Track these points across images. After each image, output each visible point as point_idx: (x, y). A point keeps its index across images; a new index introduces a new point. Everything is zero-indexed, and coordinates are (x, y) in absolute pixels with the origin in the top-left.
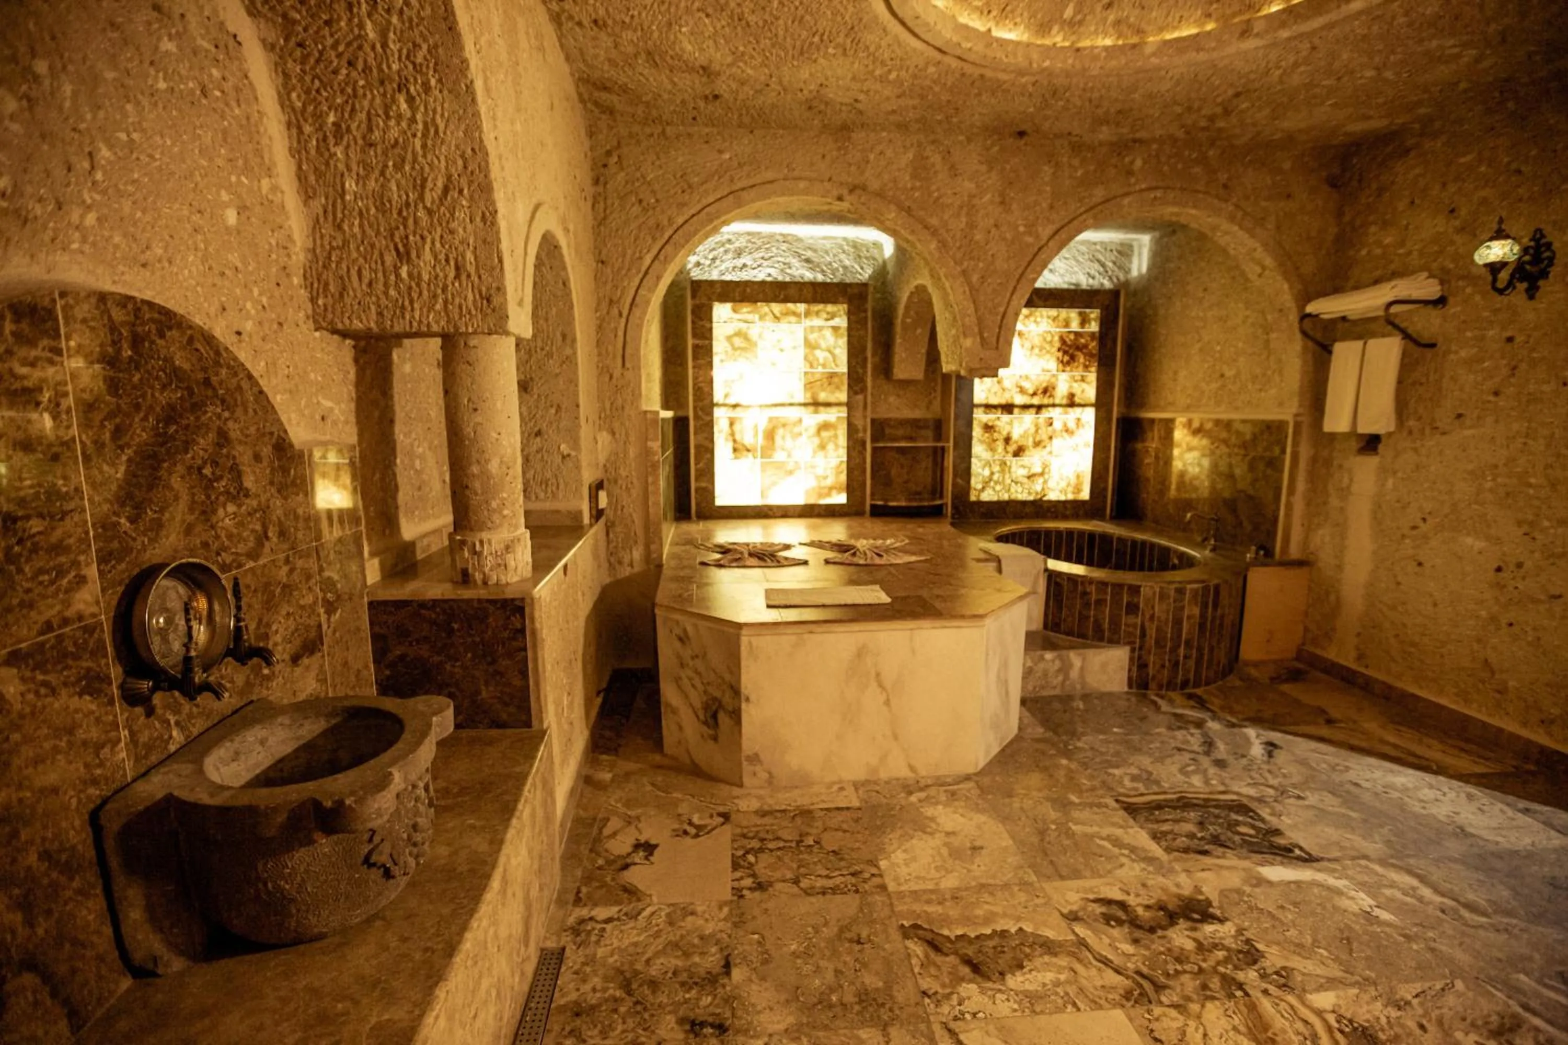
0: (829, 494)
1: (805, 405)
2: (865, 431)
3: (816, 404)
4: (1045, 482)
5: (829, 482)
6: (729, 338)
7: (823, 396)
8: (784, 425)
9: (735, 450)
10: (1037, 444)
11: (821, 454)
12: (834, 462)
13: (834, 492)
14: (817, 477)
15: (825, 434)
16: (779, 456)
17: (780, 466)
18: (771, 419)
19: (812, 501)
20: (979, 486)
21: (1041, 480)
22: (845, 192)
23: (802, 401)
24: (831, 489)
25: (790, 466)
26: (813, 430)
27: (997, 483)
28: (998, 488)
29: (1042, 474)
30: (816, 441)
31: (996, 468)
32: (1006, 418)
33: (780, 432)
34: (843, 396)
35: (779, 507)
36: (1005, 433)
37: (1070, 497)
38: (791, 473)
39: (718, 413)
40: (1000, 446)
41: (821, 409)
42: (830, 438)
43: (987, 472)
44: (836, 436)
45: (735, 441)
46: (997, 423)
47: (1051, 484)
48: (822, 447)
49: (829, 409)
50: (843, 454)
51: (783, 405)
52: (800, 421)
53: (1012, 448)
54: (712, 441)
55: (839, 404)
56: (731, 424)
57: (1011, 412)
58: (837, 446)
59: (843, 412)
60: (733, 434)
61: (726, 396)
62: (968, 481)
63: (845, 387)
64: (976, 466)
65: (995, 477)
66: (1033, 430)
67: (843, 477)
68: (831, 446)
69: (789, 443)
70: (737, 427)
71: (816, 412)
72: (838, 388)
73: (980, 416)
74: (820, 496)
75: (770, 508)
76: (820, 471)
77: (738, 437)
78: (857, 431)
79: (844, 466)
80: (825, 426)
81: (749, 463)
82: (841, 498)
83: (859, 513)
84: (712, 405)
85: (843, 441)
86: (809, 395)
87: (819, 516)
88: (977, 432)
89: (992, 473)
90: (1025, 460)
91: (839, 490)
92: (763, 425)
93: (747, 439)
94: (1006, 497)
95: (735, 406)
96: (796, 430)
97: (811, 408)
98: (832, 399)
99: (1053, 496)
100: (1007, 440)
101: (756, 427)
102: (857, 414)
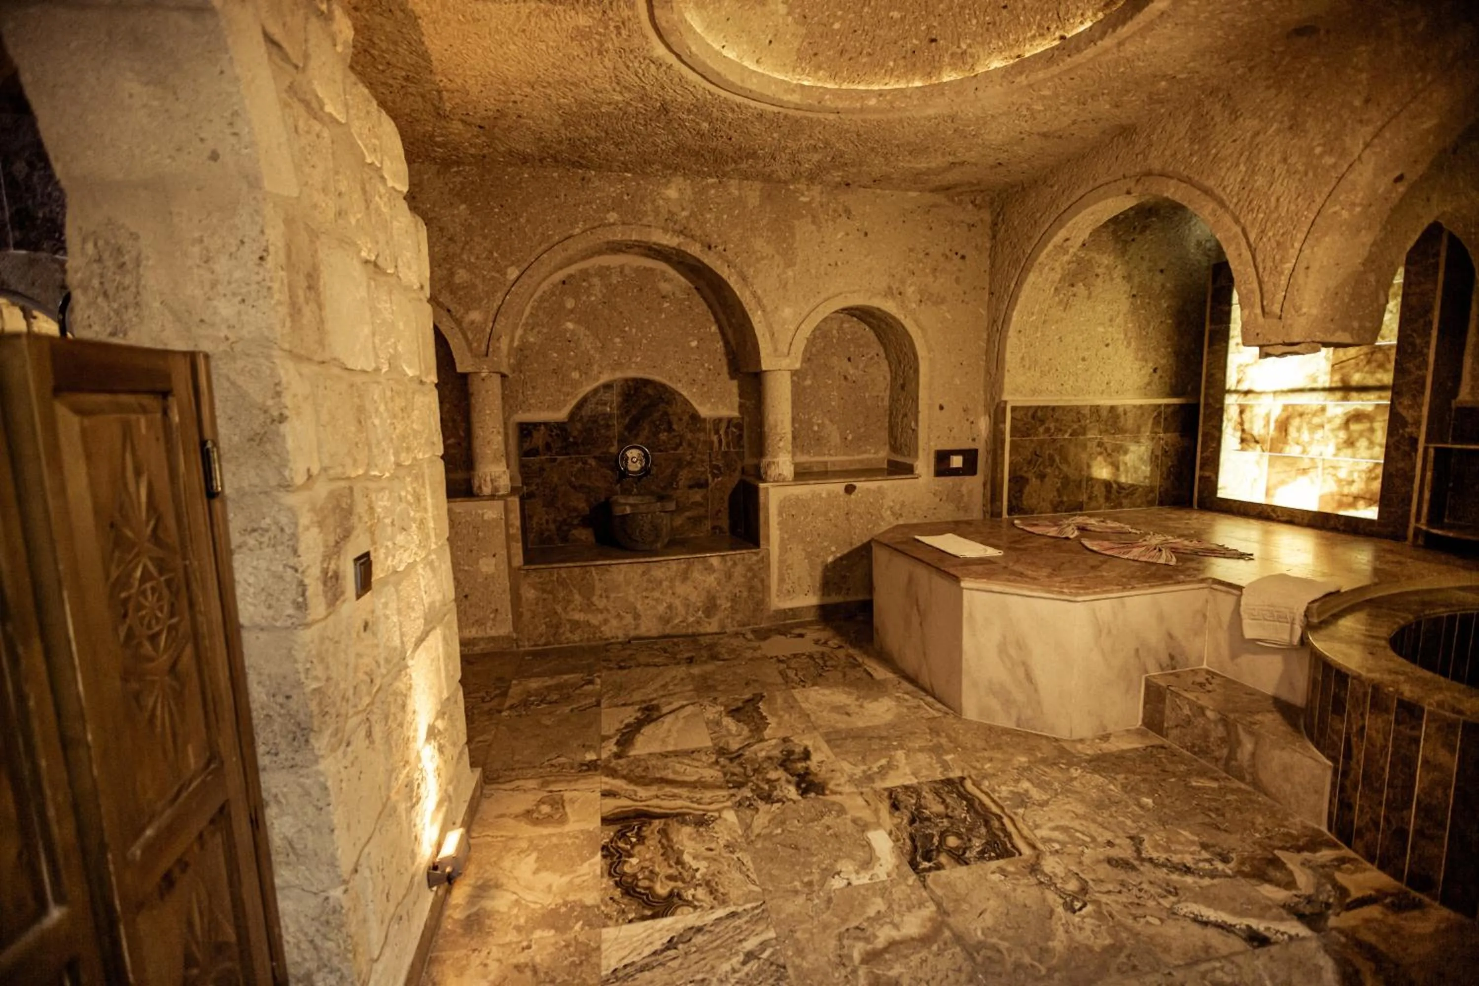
0: (1351, 505)
1: (1331, 390)
2: (1417, 423)
5: (1355, 489)
7: (1356, 378)
8: (1301, 415)
9: (1243, 440)
11: (1349, 451)
12: (1365, 464)
13: (1361, 503)
14: (1339, 481)
15: (1355, 427)
16: (1293, 450)
17: (1290, 461)
18: (1285, 407)
19: (1328, 510)
23: (1327, 385)
24: (1356, 497)
25: (1305, 464)
26: (1342, 422)
30: (1342, 435)
33: (1296, 422)
34: (1387, 378)
35: (1285, 510)
38: (1305, 471)
39: (1229, 399)
41: (1354, 395)
42: (1361, 434)
44: (1372, 430)
45: (1243, 430)
48: (1350, 443)
49: (1364, 395)
50: (1379, 452)
52: (1323, 409)
54: (1220, 429)
55: (1381, 388)
56: (1242, 413)
58: (1372, 443)
59: (1386, 398)
60: (1242, 423)
61: (1240, 382)
63: (1391, 366)
67: (1377, 485)
68: (1363, 443)
69: (1305, 436)
70: (1248, 416)
71: (1345, 399)
72: (1379, 367)
74: (1340, 504)
75: (1274, 509)
76: (1343, 474)
77: (1247, 426)
78: (1405, 424)
79: (1379, 471)
80: (1357, 417)
81: (1254, 454)
82: (1369, 512)
83: (1396, 538)
84: (1224, 392)
85: (1380, 436)
86: (1337, 377)
87: (1337, 531)
91: (1370, 502)
92: (1277, 413)
93: (1257, 428)
95: (1248, 393)
96: (1316, 420)
97: (1341, 395)
98: (1371, 381)
101: (1268, 416)
102: (1406, 401)
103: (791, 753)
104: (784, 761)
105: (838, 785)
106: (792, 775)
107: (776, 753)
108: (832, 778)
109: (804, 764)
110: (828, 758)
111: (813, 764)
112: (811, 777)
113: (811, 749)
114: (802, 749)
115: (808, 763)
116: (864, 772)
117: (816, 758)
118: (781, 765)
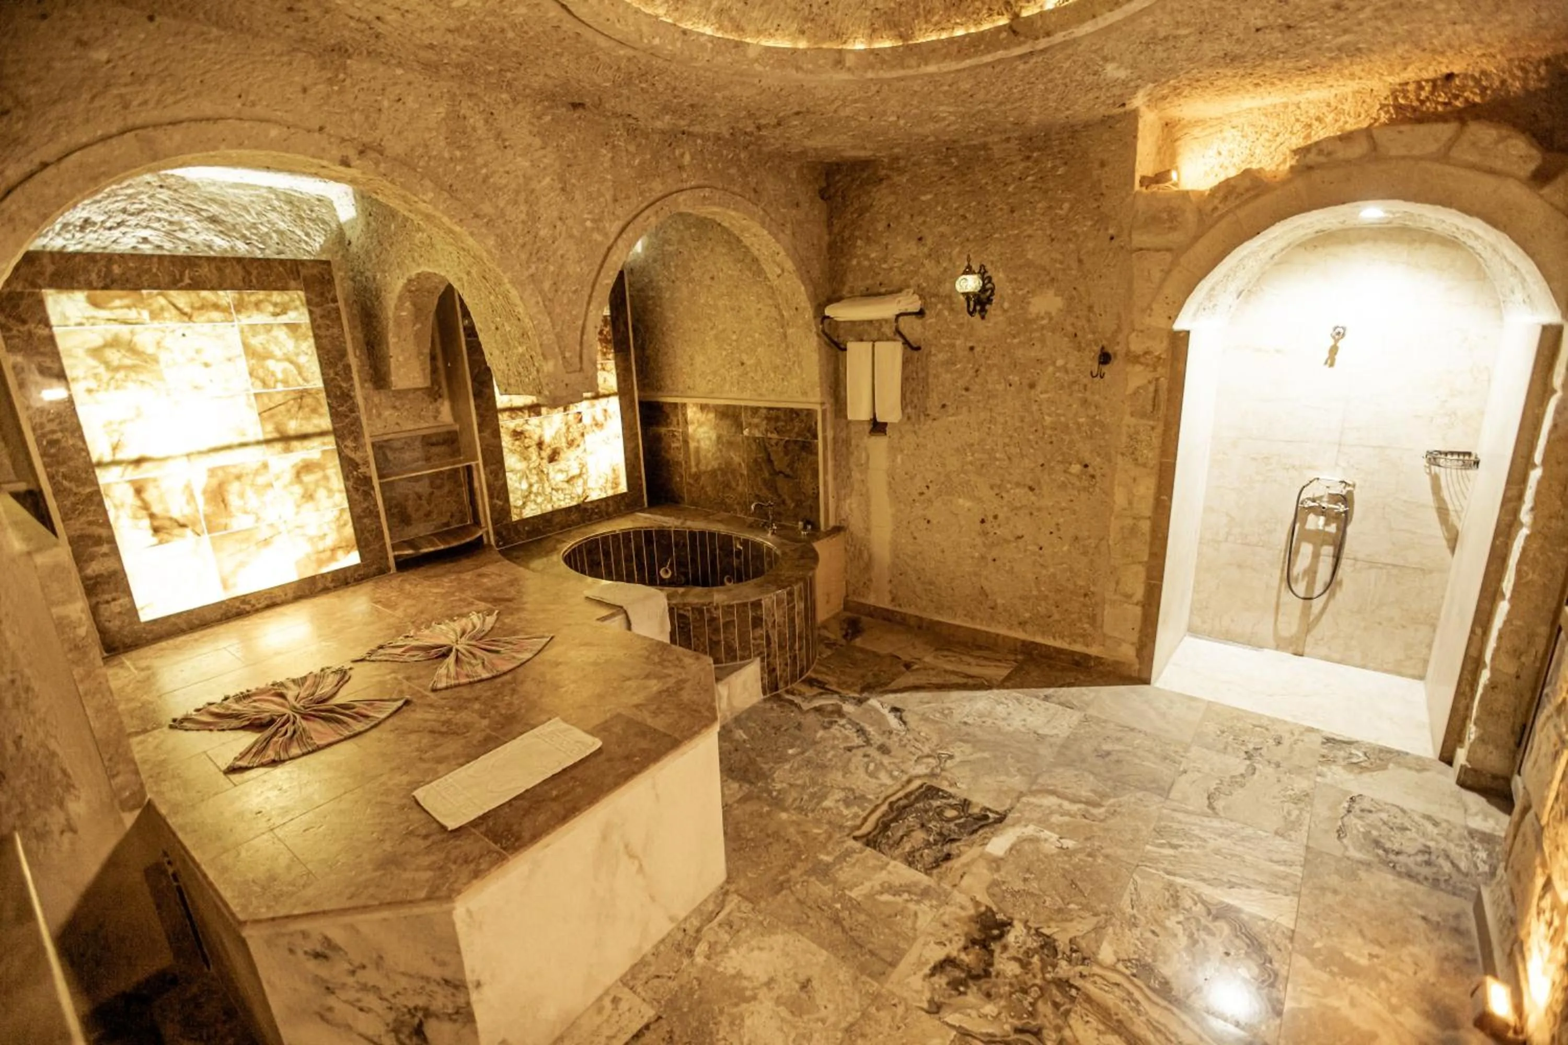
0: (332, 558)
1: (268, 442)
2: (366, 463)
3: (285, 439)
4: (585, 483)
5: (330, 542)
6: (96, 352)
7: (293, 427)
8: (238, 477)
9: (156, 530)
10: (571, 444)
11: (310, 506)
12: (332, 514)
13: (340, 553)
14: (311, 539)
15: (308, 478)
16: (239, 522)
17: (245, 536)
18: (212, 472)
19: (310, 573)
20: (520, 503)
21: (580, 482)
22: (351, 153)
23: (261, 437)
24: (334, 550)
25: (266, 532)
26: (289, 476)
27: (537, 494)
28: (539, 500)
29: (580, 475)
30: (298, 490)
31: (534, 479)
32: (534, 420)
33: (234, 488)
34: (325, 423)
35: (257, 595)
36: (536, 437)
37: (610, 493)
38: (266, 542)
39: (104, 477)
40: (533, 451)
41: (295, 444)
42: (317, 484)
43: (525, 486)
44: (326, 478)
45: (152, 516)
46: (526, 427)
47: (591, 484)
48: (309, 496)
49: (307, 443)
50: (341, 500)
51: (229, 447)
52: (265, 466)
53: (546, 453)
54: (107, 524)
55: (322, 434)
56: (139, 491)
57: (539, 414)
58: (330, 491)
59: (330, 443)
60: (146, 507)
61: (115, 448)
62: (507, 500)
63: (325, 409)
64: (513, 481)
65: (534, 489)
66: (564, 430)
67: (349, 531)
68: (321, 494)
69: (253, 501)
70: (150, 495)
71: (287, 450)
72: (314, 411)
73: (507, 423)
74: (321, 563)
75: (244, 599)
76: (313, 531)
77: (155, 509)
78: (356, 466)
79: (347, 516)
80: (307, 467)
81: (183, 543)
82: (353, 558)
83: (382, 571)
84: (91, 467)
85: (337, 482)
86: (270, 427)
87: (326, 590)
88: (506, 441)
89: (531, 485)
90: (561, 464)
91: (347, 549)
92: (200, 481)
93: (178, 508)
94: (549, 508)
95: (138, 462)
96: (261, 480)
97: (279, 446)
98: (309, 428)
99: (594, 496)
100: (540, 445)
101: (188, 488)
102: (350, 443)
103: (954, 984)
104: (977, 977)
105: (962, 908)
106: (991, 953)
107: (972, 997)
108: (957, 919)
109: (963, 956)
110: (926, 944)
111: (953, 950)
112: (977, 936)
113: (927, 970)
114: (935, 979)
115: (954, 954)
116: (918, 902)
117: (939, 954)
118: (987, 974)
